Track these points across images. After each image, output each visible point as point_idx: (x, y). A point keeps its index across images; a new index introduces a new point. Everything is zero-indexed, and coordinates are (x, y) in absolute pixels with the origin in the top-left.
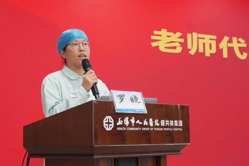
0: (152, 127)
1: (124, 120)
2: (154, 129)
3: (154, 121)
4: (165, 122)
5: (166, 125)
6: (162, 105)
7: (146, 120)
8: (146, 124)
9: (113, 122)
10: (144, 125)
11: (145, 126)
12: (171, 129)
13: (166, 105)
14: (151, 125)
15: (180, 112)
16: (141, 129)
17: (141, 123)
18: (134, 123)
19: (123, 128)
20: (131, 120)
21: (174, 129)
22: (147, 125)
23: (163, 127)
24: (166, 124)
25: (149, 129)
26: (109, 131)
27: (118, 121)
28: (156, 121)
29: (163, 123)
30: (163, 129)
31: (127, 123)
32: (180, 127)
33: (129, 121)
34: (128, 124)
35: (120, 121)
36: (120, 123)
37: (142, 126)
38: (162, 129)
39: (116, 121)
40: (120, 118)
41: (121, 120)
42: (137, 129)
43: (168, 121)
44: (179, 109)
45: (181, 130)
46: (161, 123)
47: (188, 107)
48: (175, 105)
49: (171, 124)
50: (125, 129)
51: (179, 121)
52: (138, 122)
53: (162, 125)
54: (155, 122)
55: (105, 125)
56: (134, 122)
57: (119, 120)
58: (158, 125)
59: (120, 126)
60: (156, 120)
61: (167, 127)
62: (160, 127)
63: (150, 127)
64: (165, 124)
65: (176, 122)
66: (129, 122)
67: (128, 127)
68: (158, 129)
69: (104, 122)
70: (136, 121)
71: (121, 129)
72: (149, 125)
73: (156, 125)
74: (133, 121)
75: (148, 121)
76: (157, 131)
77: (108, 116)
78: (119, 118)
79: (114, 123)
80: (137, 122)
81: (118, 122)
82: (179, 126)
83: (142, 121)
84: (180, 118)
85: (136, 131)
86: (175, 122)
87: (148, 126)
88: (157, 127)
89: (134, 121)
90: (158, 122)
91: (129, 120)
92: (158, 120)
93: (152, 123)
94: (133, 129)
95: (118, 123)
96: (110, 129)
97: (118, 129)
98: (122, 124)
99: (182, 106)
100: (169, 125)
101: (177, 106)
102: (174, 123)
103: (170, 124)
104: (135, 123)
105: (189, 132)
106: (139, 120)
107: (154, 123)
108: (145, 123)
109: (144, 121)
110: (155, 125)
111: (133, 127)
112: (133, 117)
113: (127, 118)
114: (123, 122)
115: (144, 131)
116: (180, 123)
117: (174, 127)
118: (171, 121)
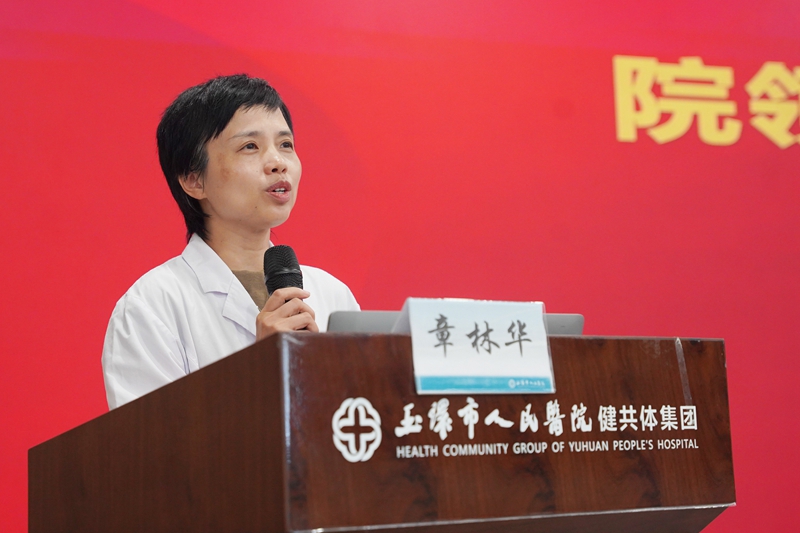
0: (558, 439)
1: (431, 414)
2: (567, 446)
3: (565, 410)
4: (619, 416)
5: (622, 428)
6: (601, 343)
7: (529, 407)
8: (529, 428)
9: (376, 423)
10: (523, 429)
11: (528, 436)
12: (647, 446)
13: (618, 342)
14: (556, 427)
15: (683, 370)
16: (510, 448)
17: (507, 424)
18: (475, 425)
19: (426, 447)
20: (461, 413)
21: (661, 444)
22: (535, 428)
23: (609, 436)
24: (621, 421)
25: (544, 446)
26: (360, 462)
27: (402, 417)
28: (578, 412)
29: (607, 417)
30: (611, 446)
31: (442, 424)
32: (689, 434)
33: (450, 416)
34: (450, 429)
35: (412, 419)
36: (409, 425)
37: (514, 435)
38: (605, 446)
39: (390, 420)
40: (411, 406)
41: (413, 413)
42: (489, 449)
43: (632, 411)
44: (681, 358)
45: (692, 444)
46: (600, 417)
47: (719, 346)
48: (662, 342)
49: (644, 424)
50: (435, 451)
51: (682, 408)
52: (494, 417)
53: (602, 429)
54: (573, 416)
55: (338, 437)
56: (476, 421)
57: (403, 412)
58: (587, 428)
59: (410, 440)
60: (575, 407)
61: (628, 434)
62: (596, 434)
63: (551, 439)
64: (619, 425)
65: (667, 411)
66: (450, 421)
67: (447, 441)
68: (585, 446)
69: (337, 423)
70: (483, 416)
71: (415, 452)
72: (543, 429)
73: (579, 430)
74: (469, 415)
75: (541, 415)
76: (584, 453)
77: (355, 396)
78: (407, 403)
79: (382, 427)
80: (488, 421)
81: (403, 422)
82: (683, 428)
83: (512, 414)
84: (687, 396)
85: (487, 457)
86: (662, 412)
87: (543, 434)
88: (580, 436)
89: (476, 414)
90: (587, 416)
91: (452, 412)
92: (584, 409)
93: (560, 422)
94: (472, 450)
96: (364, 455)
97: (403, 452)
98: (418, 429)
99: (694, 343)
100: (636, 428)
101: (672, 343)
102: (658, 416)
103: (639, 424)
104: (480, 426)
105: (728, 456)
106: (496, 412)
107: (566, 423)
108: (528, 421)
109: (523, 414)
110: (574, 430)
111: (472, 442)
112: (470, 400)
113: (444, 404)
114: (426, 422)
115: (522, 455)
116: (685, 417)
117: (658, 433)
118: (647, 408)
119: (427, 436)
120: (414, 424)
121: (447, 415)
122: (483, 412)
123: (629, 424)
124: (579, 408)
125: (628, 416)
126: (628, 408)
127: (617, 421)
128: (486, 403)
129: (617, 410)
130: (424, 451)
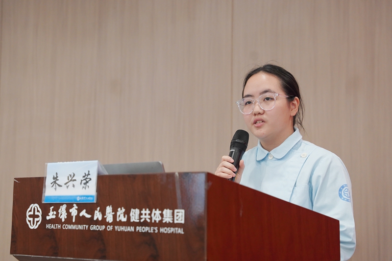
0: (110, 224)
1: (59, 211)
2: (114, 228)
3: (115, 210)
4: (141, 214)
5: (142, 221)
6: (135, 177)
7: (98, 209)
8: (98, 219)
9: (40, 214)
10: (95, 219)
11: (97, 222)
12: (154, 230)
13: (144, 176)
14: (110, 219)
16: (89, 227)
17: (88, 216)
18: (76, 216)
19: (57, 225)
20: (71, 211)
21: (162, 230)
22: (100, 219)
23: (135, 224)
24: (142, 217)
25: (103, 227)
27: (49, 212)
28: (121, 211)
29: (135, 215)
30: (135, 229)
31: (63, 216)
32: (179, 225)
33: (66, 212)
34: (66, 217)
35: (52, 213)
36: (51, 216)
37: (91, 221)
38: (132, 229)
39: (45, 213)
40: (53, 207)
41: (53, 210)
42: (80, 227)
43: (148, 212)
44: (177, 183)
45: (180, 231)
46: (131, 215)
48: (168, 175)
49: (154, 219)
50: (59, 226)
51: (176, 211)
52: (83, 213)
53: (132, 221)
54: (118, 214)
55: (28, 218)
56: (76, 214)
57: (50, 210)
58: (124, 220)
59: (51, 221)
60: (119, 209)
61: (145, 224)
62: (128, 223)
63: (107, 224)
64: (140, 219)
65: (167, 213)
66: (66, 214)
67: (64, 223)
68: (122, 229)
69: (28, 214)
70: (79, 213)
71: (52, 227)
72: (104, 219)
73: (120, 221)
74: (74, 211)
75: (103, 212)
76: (122, 232)
77: (34, 203)
78: (51, 206)
79: (42, 215)
80: (81, 215)
81: (49, 214)
82: (176, 222)
83: (91, 211)
84: (180, 205)
85: (79, 230)
86: (164, 212)
87: (104, 222)
88: (121, 223)
89: (76, 211)
90: (125, 213)
91: (67, 210)
92: (124, 210)
93: (112, 216)
94: (73, 227)
95: (49, 216)
96: (35, 227)
97: (48, 226)
98: (54, 217)
100: (149, 221)
101: (173, 175)
102: (162, 215)
103: (151, 219)
104: (78, 216)
106: (85, 211)
107: (115, 217)
108: (98, 215)
109: (96, 212)
110: (118, 220)
111: (74, 224)
112: (75, 205)
113: (64, 207)
114: (57, 215)
115: (94, 231)
116: (177, 216)
117: (161, 224)
118: (156, 210)
119: (57, 220)
120: (53, 215)
121: (65, 211)
122: (79, 211)
123: (145, 218)
124: (121, 209)
125: (145, 214)
126: (146, 210)
127: (140, 217)
128: (81, 206)
129: (140, 211)
130: (55, 227)
